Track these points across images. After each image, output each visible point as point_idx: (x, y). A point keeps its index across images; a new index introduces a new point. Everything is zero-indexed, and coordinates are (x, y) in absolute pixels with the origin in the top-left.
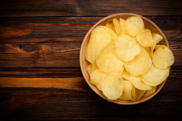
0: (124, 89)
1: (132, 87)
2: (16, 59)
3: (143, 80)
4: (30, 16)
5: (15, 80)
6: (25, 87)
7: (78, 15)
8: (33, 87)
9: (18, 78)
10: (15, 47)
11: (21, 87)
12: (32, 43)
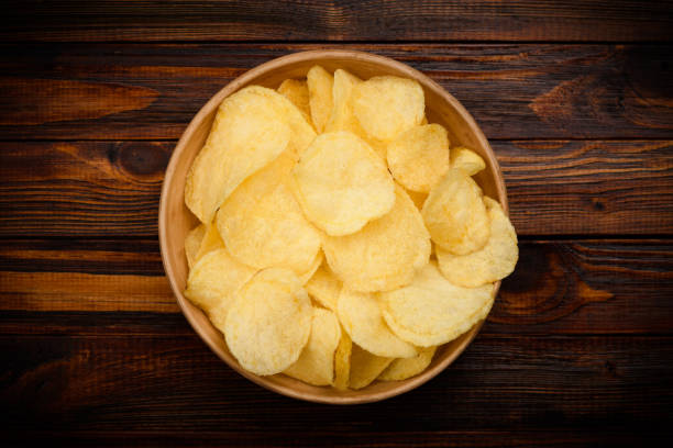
0: (310, 340)
1: (339, 335)
2: (94, 203)
3: (388, 318)
4: (150, 38)
5: (90, 282)
6: (126, 309)
7: (332, 38)
8: (158, 309)
9: (102, 276)
10: (92, 158)
11: (111, 309)
12: (158, 143)
